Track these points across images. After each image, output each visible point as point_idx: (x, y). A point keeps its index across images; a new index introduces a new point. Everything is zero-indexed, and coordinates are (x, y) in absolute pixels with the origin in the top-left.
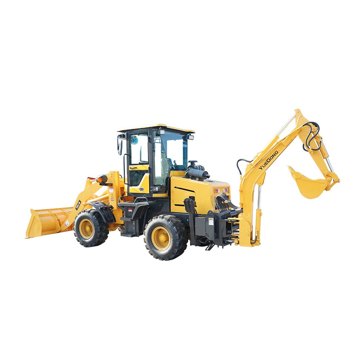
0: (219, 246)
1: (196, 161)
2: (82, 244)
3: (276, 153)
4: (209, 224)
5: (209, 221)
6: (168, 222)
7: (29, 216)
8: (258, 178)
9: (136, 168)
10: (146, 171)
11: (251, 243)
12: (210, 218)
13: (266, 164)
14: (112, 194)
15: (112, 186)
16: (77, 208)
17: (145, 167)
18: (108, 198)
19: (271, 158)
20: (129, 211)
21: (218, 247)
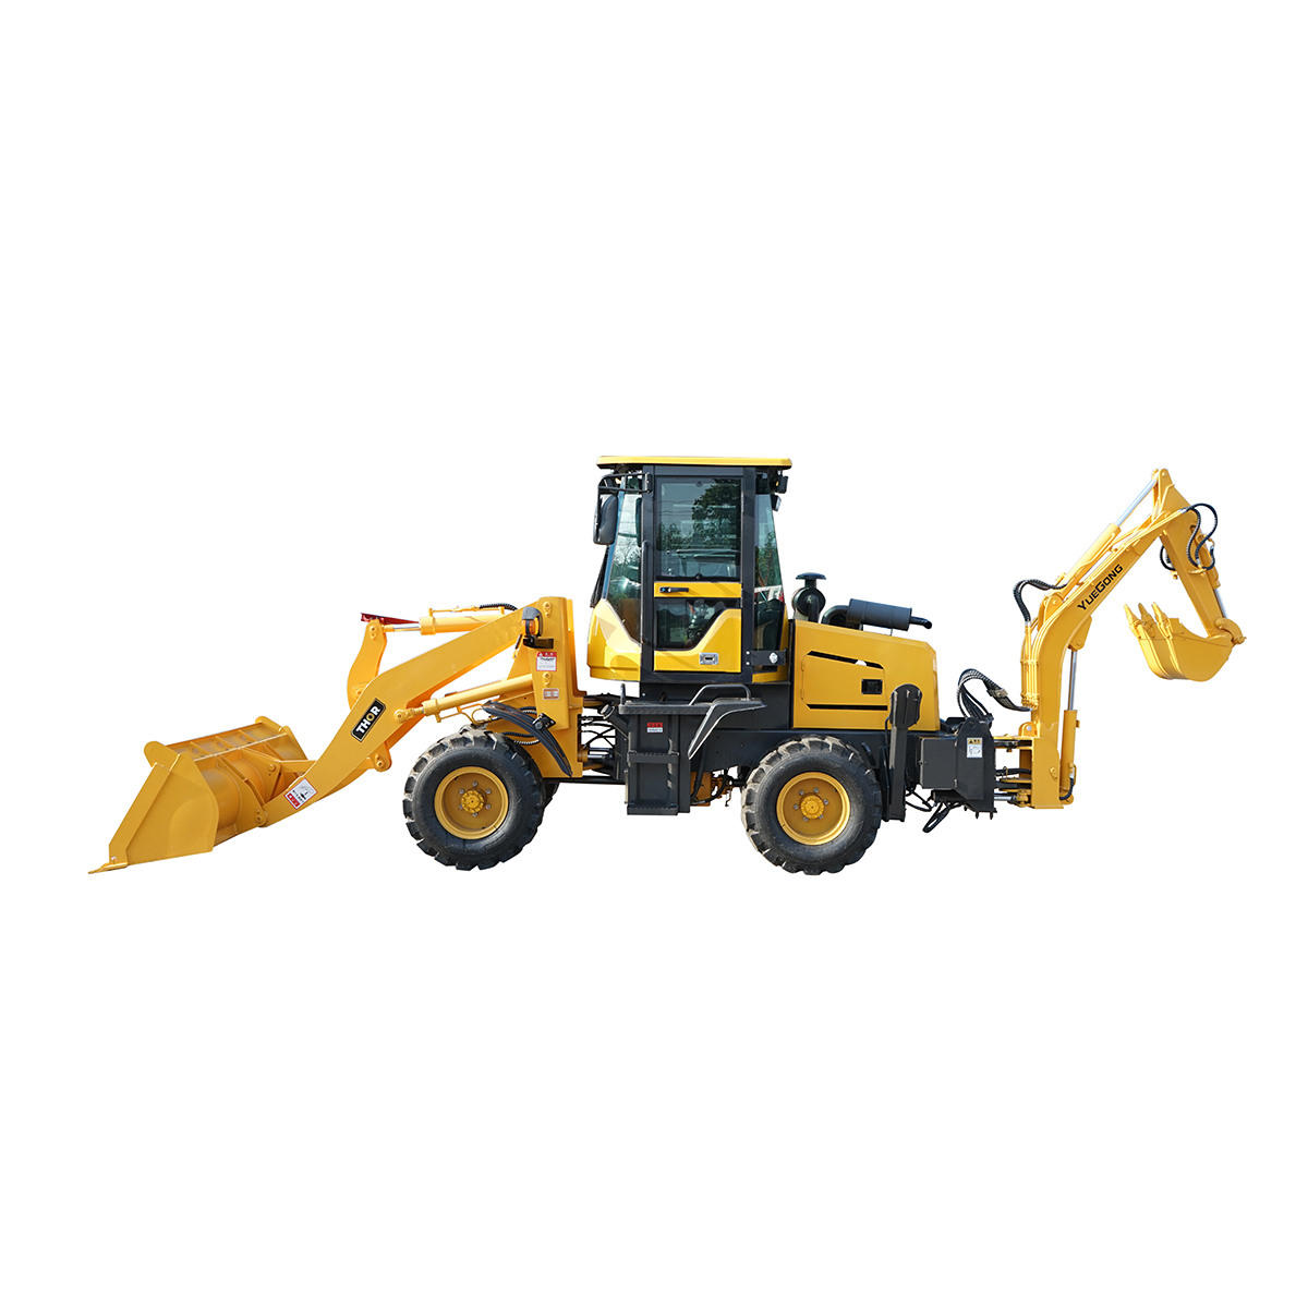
0: (980, 814)
1: (822, 577)
2: (449, 860)
3: (1118, 569)
4: (969, 755)
5: (969, 746)
6: (844, 758)
7: (141, 771)
8: (1075, 631)
9: (687, 590)
10: (730, 603)
11: (1061, 799)
12: (973, 739)
13: (1093, 596)
14: (550, 676)
15: (552, 648)
16: (359, 729)
17: (723, 588)
18: (529, 687)
19: (1107, 581)
20: (650, 730)
21: (977, 816)
